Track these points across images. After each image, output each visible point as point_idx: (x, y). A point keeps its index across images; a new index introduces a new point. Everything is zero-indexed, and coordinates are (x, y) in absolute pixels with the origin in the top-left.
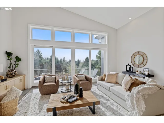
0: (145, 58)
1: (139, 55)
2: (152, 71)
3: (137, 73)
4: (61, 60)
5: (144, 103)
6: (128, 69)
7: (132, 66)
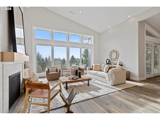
0: (118, 54)
1: (114, 53)
2: (121, 63)
3: (113, 64)
4: (46, 59)
5: (114, 76)
6: (108, 63)
7: (110, 60)
